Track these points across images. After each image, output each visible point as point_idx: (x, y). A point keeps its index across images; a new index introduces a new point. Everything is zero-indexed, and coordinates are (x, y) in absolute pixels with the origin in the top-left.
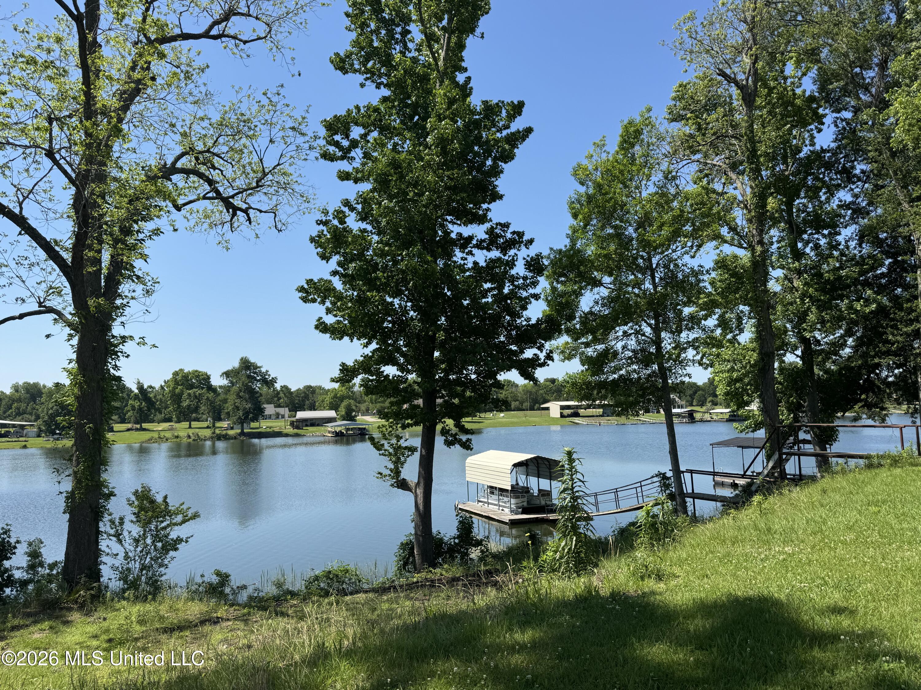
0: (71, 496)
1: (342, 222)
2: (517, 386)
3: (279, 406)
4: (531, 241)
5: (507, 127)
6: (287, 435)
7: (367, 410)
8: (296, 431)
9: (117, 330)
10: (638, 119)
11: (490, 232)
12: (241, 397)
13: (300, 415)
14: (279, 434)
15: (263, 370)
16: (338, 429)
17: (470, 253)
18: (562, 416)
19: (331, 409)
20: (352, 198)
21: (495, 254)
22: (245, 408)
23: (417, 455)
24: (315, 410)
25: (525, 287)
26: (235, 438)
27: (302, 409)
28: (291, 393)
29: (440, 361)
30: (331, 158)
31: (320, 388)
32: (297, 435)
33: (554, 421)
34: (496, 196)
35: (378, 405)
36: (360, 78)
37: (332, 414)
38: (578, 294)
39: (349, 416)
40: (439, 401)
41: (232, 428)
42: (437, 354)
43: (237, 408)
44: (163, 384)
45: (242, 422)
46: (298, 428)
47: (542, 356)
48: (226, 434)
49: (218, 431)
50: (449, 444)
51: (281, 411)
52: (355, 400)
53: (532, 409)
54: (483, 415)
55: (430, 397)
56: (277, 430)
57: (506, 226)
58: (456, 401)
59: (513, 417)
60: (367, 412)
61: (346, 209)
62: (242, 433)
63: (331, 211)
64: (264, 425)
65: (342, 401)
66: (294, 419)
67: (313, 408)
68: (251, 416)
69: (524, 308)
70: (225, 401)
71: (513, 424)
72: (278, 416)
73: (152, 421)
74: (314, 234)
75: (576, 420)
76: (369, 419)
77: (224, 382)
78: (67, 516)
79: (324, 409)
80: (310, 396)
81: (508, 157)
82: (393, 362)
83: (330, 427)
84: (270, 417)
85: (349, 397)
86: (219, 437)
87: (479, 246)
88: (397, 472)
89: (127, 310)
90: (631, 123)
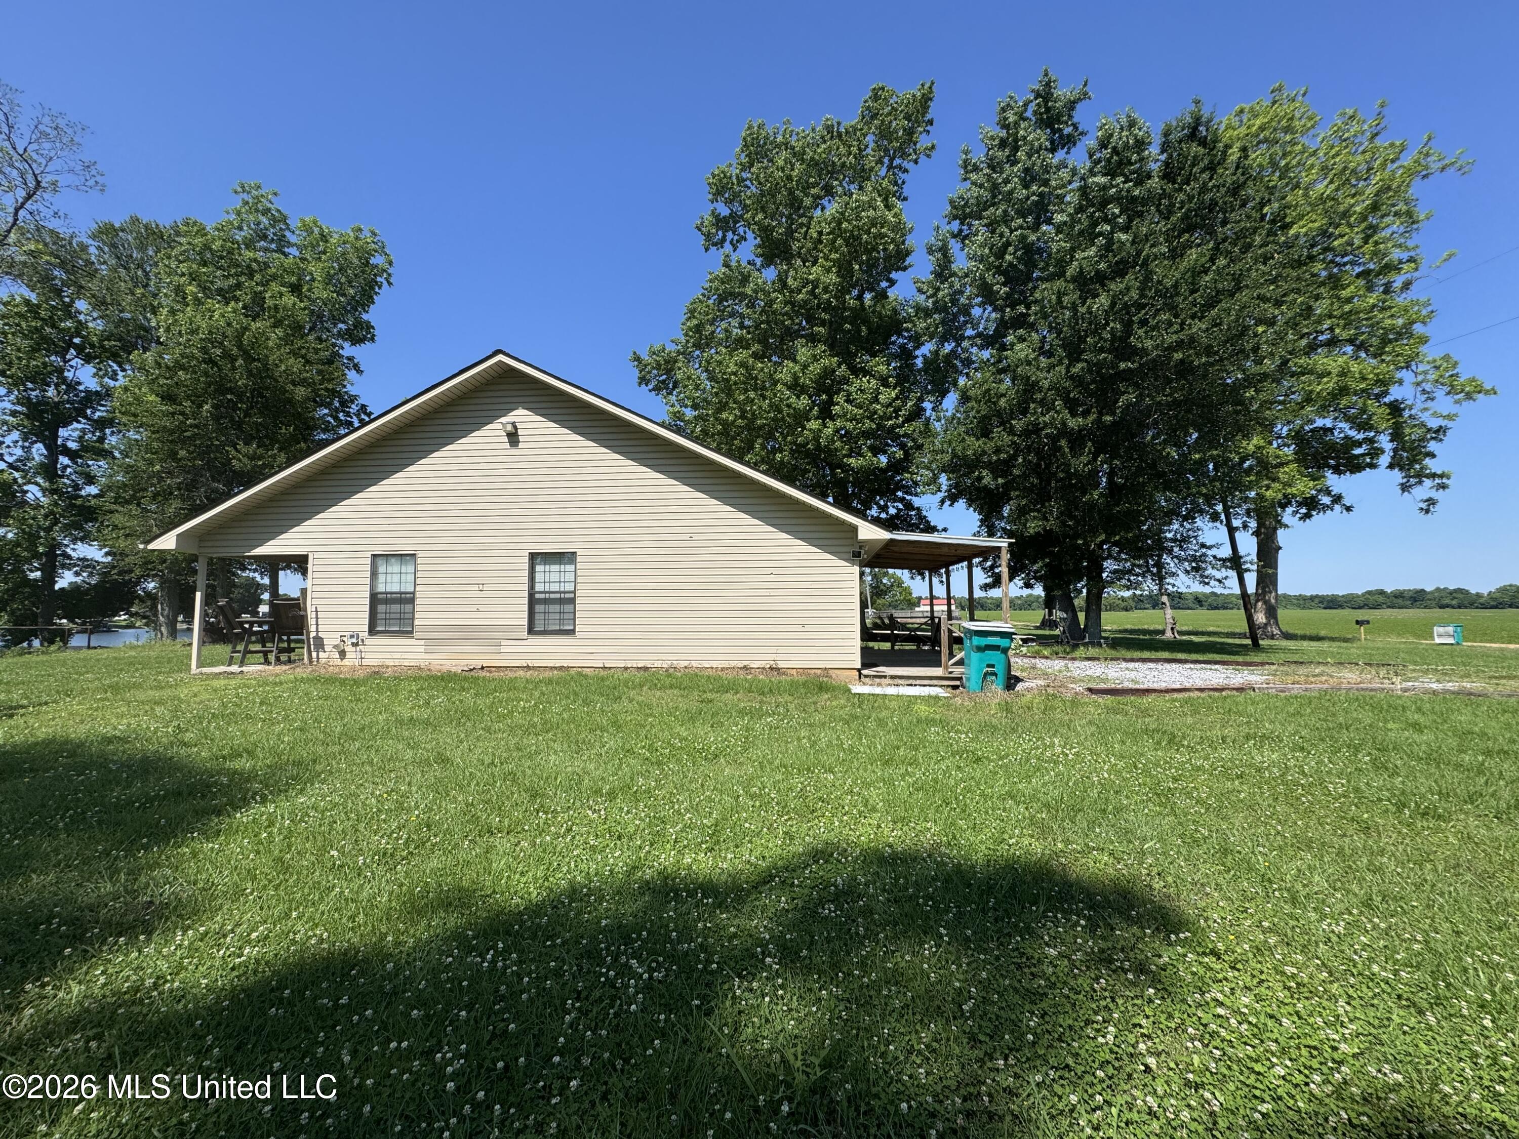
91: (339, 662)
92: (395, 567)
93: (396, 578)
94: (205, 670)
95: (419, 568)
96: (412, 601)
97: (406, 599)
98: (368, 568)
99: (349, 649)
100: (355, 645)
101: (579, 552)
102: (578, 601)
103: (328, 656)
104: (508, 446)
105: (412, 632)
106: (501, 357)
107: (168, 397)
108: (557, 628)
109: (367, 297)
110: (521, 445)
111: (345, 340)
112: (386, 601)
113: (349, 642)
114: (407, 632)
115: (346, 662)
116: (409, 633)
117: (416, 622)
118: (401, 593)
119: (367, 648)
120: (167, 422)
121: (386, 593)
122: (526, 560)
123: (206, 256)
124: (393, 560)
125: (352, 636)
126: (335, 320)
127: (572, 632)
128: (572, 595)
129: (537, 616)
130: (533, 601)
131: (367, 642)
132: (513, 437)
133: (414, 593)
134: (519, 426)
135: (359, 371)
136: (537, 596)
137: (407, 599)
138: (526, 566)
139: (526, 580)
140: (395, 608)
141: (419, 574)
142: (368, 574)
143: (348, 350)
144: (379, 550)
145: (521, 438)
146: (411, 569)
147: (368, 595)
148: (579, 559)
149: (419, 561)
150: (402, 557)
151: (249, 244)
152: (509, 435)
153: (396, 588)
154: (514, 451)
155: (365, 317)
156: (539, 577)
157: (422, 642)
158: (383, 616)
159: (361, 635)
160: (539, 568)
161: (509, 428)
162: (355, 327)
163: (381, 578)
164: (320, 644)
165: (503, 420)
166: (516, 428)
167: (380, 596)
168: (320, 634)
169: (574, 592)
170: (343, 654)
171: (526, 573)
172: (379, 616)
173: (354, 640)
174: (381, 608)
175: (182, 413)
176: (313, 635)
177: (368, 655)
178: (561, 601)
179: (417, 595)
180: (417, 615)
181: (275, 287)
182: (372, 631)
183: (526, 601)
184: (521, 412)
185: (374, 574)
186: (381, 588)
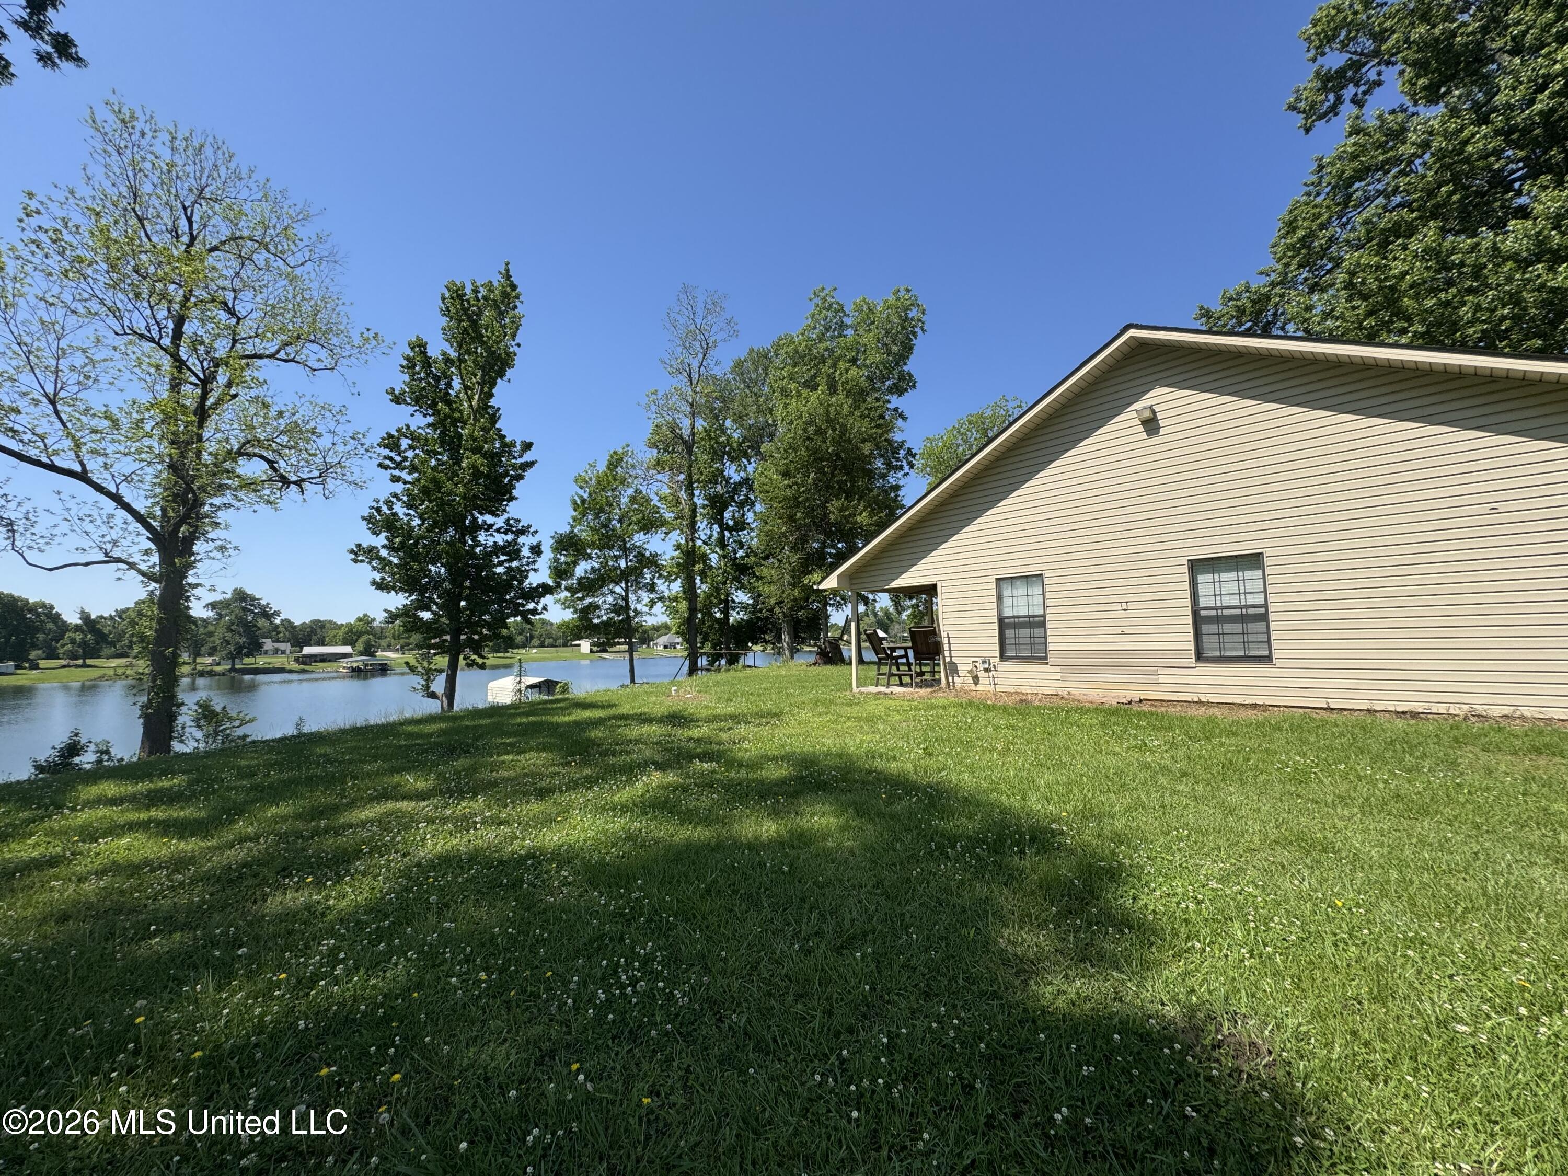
0: (144, 707)
1: (390, 508)
2: (552, 624)
3: (278, 641)
4: (536, 532)
5: (521, 457)
6: (291, 671)
7: (389, 646)
8: (302, 667)
9: (191, 580)
10: (620, 451)
11: (507, 521)
12: (232, 631)
13: (307, 650)
14: (281, 670)
15: (263, 602)
16: (355, 665)
17: (492, 535)
18: (592, 651)
19: (345, 644)
20: (399, 492)
21: (509, 537)
22: (237, 643)
23: (444, 675)
24: (323, 645)
25: (528, 564)
26: (224, 674)
27: (309, 644)
28: (294, 627)
29: (465, 609)
30: (386, 468)
31: (331, 622)
32: (304, 671)
33: (584, 656)
34: (512, 498)
35: (402, 641)
36: (411, 409)
37: (348, 649)
38: (575, 563)
39: (368, 651)
40: (463, 637)
41: (218, 664)
42: (463, 603)
43: (228, 643)
44: (114, 614)
45: (232, 657)
46: (304, 663)
47: (540, 608)
48: (212, 671)
49: (199, 668)
50: (469, 665)
51: (282, 646)
52: (374, 635)
53: (565, 645)
54: (515, 651)
55: (456, 633)
56: (277, 666)
57: (518, 521)
58: (476, 637)
59: (545, 652)
60: (389, 648)
61: (394, 500)
62: (233, 669)
63: (382, 500)
64: (261, 661)
65: (359, 637)
66: (299, 655)
67: (321, 643)
68: (245, 650)
69: (526, 577)
70: (211, 634)
71: (544, 659)
72: (276, 651)
73: (99, 657)
74: (366, 514)
75: (605, 655)
76: (390, 655)
77: (209, 614)
78: (142, 720)
79: (336, 644)
80: (319, 630)
81: (520, 477)
82: (428, 609)
83: (345, 663)
84: (266, 652)
85: (368, 633)
86: (202, 674)
87: (498, 531)
88: (428, 687)
89: (198, 565)
90: (615, 453)
91: (973, 687)
92: (1021, 590)
93: (1023, 601)
94: (863, 689)
95: (1047, 588)
96: (1043, 624)
97: (1035, 622)
98: (994, 592)
99: (981, 674)
100: (987, 670)
101: (1267, 553)
102: (1272, 617)
103: (963, 680)
104: (1144, 435)
105: (1046, 658)
106: (1133, 332)
107: (786, 474)
108: (1242, 653)
109: (908, 348)
110: (1162, 432)
111: (892, 394)
112: (1015, 626)
113: (981, 667)
114: (1040, 658)
115: (979, 688)
116: (1043, 659)
117: (1050, 647)
118: (1029, 617)
119: (999, 675)
120: (788, 493)
121: (1014, 617)
122: (1185, 569)
123: (797, 358)
124: (1018, 582)
125: (984, 662)
126: (883, 379)
127: (1267, 659)
128: (1262, 610)
129: (1205, 639)
130: (1198, 619)
131: (999, 668)
132: (1151, 425)
133: (1044, 616)
134: (1156, 409)
135: (904, 419)
136: (1203, 613)
137: (1039, 623)
138: (1186, 577)
139: (1187, 594)
140: (1025, 632)
141: (1048, 596)
142: (994, 599)
143: (895, 401)
144: (1003, 573)
145: (1161, 423)
146: (1038, 590)
147: (995, 620)
148: (1267, 562)
149: (1047, 581)
150: (1027, 579)
151: (821, 339)
152: (1145, 423)
153: (1023, 612)
154: (1154, 440)
155: (906, 368)
156: (1203, 590)
157: (1058, 669)
158: (1013, 641)
159: (992, 660)
160: (1201, 578)
161: (1147, 414)
162: (899, 379)
163: (1007, 602)
164: (953, 669)
165: (1137, 406)
166: (1154, 412)
167: (1007, 621)
168: (954, 660)
169: (1265, 606)
170: (976, 679)
171: (1187, 586)
172: (1008, 642)
173: (986, 666)
174: (1009, 633)
175: (796, 484)
176: (948, 660)
177: (1000, 681)
178: (1243, 619)
179: (1048, 618)
180: (1049, 640)
181: (842, 365)
182: (1003, 657)
183: (1190, 620)
184: (1159, 391)
185: (1000, 598)
186: (1008, 612)
